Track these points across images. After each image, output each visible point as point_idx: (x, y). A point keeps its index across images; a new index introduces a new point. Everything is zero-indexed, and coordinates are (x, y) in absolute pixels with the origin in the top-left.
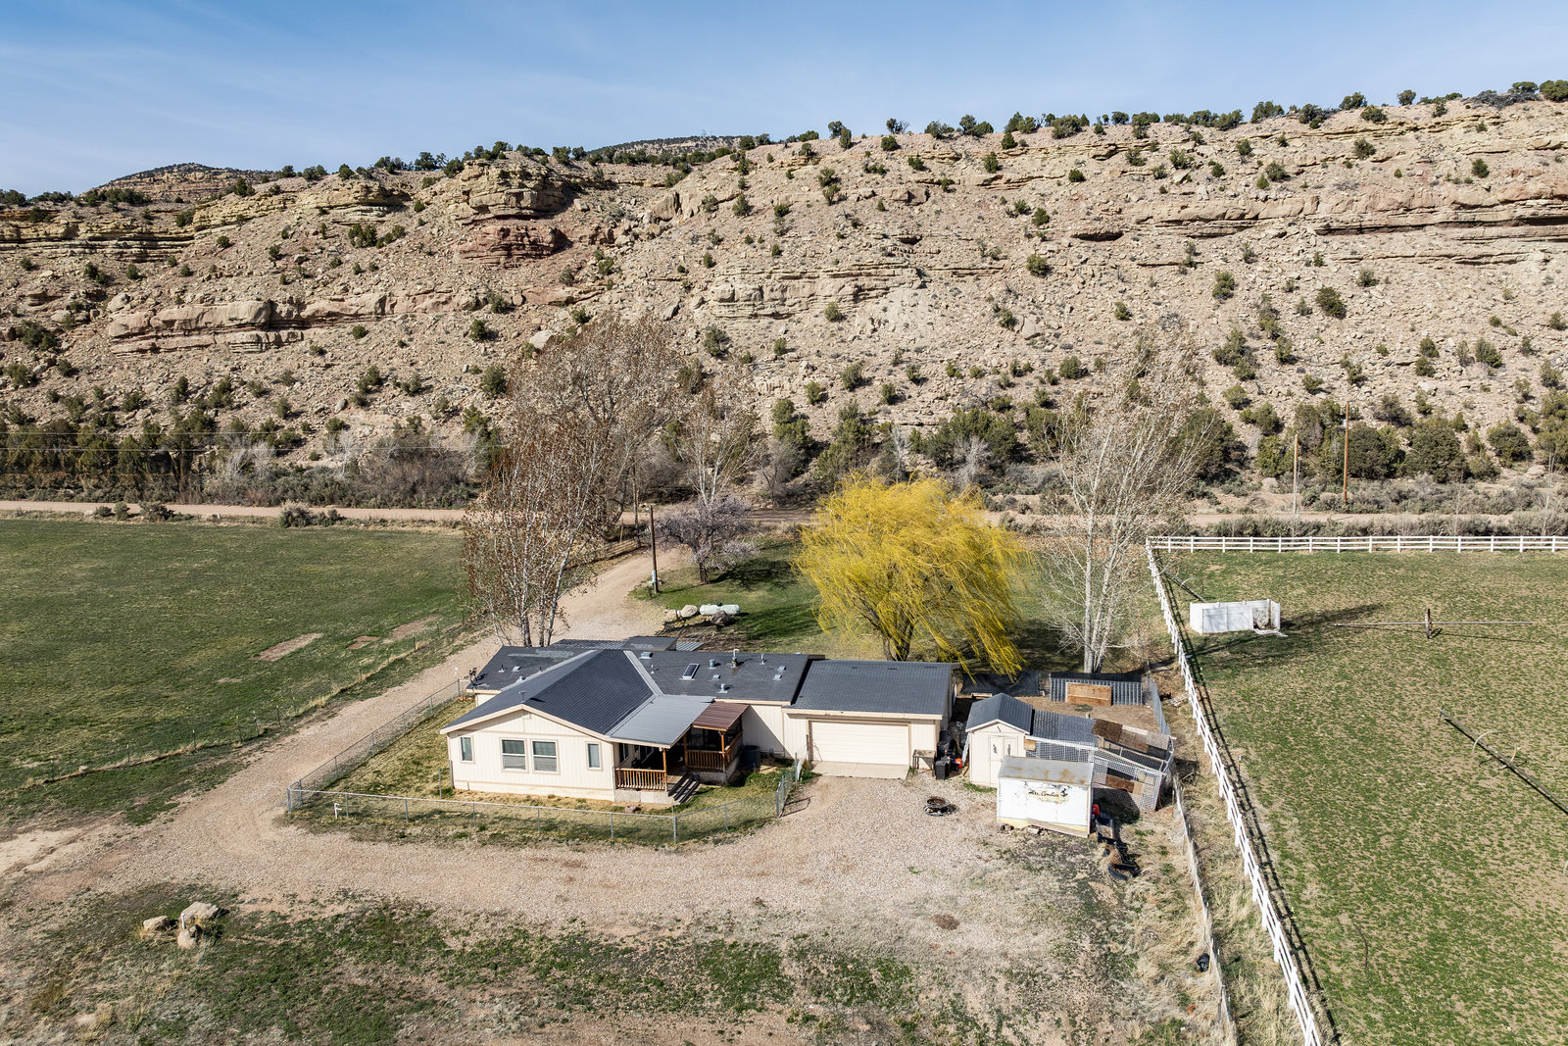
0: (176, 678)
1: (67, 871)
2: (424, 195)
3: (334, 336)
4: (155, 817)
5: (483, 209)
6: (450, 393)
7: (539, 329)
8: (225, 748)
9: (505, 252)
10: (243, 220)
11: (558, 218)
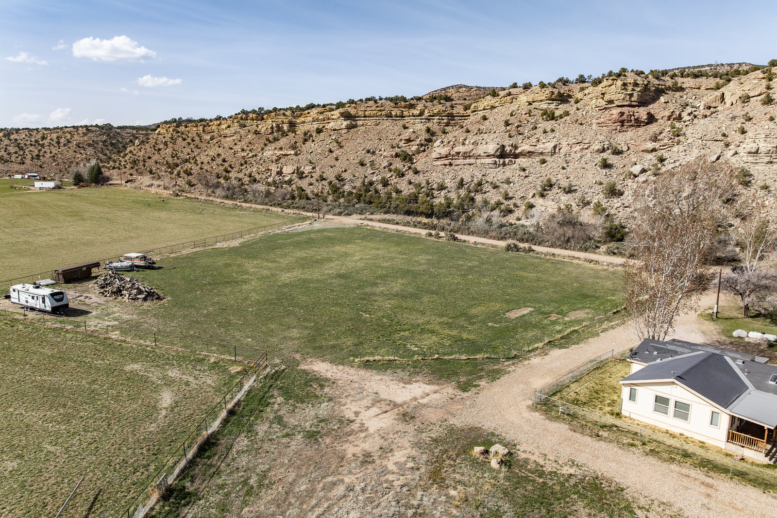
0: (470, 319)
1: (436, 408)
2: (579, 95)
3: (531, 162)
4: (470, 390)
5: (611, 102)
6: (586, 194)
7: (636, 164)
8: (496, 360)
9: (621, 124)
10: (493, 107)
11: (651, 106)
